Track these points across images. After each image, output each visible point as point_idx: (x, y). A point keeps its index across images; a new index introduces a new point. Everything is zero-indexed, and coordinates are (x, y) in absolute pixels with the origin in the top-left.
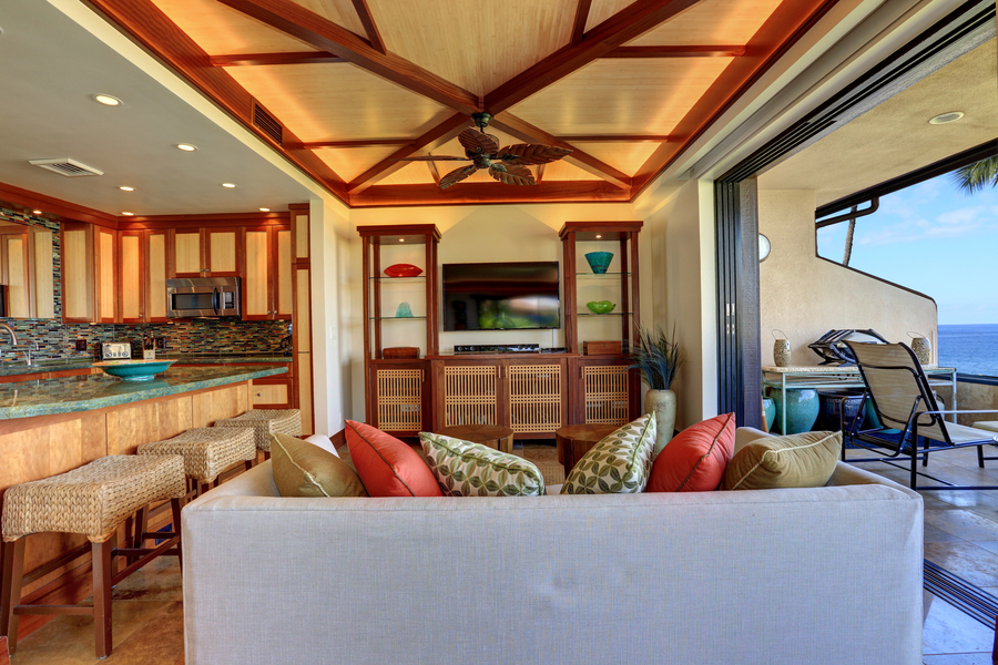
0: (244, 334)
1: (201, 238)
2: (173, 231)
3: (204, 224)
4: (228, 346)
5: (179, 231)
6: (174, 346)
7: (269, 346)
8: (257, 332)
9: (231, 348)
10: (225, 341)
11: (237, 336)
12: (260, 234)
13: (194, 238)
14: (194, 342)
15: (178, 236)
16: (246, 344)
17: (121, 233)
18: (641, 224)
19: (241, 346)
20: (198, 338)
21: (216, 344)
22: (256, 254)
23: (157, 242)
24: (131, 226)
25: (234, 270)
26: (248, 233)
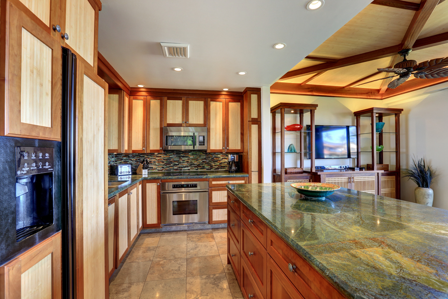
0: (197, 160)
1: (183, 104)
2: (166, 98)
3: (185, 95)
4: (187, 167)
5: (169, 99)
6: (154, 167)
7: (212, 167)
8: (205, 159)
9: (189, 168)
10: (185, 164)
11: (193, 161)
12: (218, 103)
13: (179, 103)
14: (166, 164)
15: (169, 101)
16: (198, 166)
17: (132, 97)
18: (402, 110)
19: (195, 167)
20: (169, 162)
21: (180, 165)
22: (216, 114)
23: (155, 104)
24: (138, 94)
25: (203, 123)
26: (211, 102)
